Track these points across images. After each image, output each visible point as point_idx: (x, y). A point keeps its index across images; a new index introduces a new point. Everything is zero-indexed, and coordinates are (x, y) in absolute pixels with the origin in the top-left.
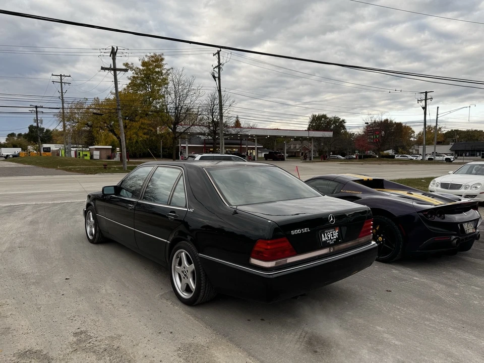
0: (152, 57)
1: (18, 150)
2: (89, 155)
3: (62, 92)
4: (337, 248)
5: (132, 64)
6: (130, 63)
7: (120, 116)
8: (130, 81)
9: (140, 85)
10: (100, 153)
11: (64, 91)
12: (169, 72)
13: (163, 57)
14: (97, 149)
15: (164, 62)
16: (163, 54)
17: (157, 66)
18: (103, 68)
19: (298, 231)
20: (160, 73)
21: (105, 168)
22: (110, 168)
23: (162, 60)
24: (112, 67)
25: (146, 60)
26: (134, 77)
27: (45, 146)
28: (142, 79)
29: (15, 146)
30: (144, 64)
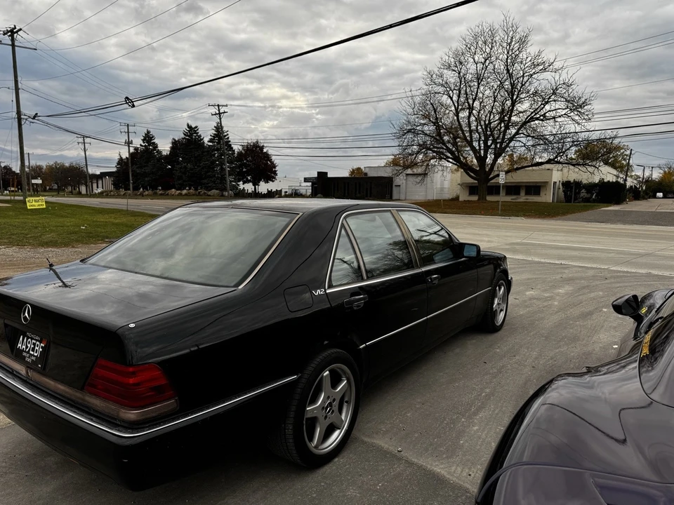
4: (31, 374)
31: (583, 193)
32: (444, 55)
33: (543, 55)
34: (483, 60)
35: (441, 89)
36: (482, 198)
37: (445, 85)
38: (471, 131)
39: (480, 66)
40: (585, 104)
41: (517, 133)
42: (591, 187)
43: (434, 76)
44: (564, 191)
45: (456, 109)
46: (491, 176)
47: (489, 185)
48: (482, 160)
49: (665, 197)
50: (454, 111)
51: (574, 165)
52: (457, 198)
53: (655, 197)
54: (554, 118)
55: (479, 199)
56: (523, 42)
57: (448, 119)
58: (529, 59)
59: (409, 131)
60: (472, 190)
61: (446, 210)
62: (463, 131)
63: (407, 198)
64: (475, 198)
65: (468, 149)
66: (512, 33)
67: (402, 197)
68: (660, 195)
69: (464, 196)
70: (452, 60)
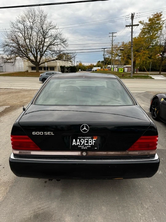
0: (156, 15)
1: (100, 68)
2: (123, 70)
3: (112, 41)
4: (91, 153)
5: (143, 21)
6: (142, 21)
7: (132, 50)
8: (141, 31)
9: (147, 32)
10: (128, 69)
11: (113, 40)
12: (164, 22)
13: (162, 13)
14: (126, 67)
15: (162, 17)
16: (162, 12)
17: (158, 20)
18: (127, 26)
19: (40, 133)
20: (159, 23)
21: (123, 76)
22: (125, 76)
23: (161, 15)
24: (131, 24)
25: (152, 17)
26: (143, 28)
27: (109, 66)
28: (148, 29)
29: (98, 67)
30: (150, 20)
31: (66, 70)
32: (17, 17)
33: (52, 23)
34: (32, 22)
35: (17, 30)
36: (38, 72)
37: (19, 28)
38: (31, 47)
39: (31, 23)
40: (65, 41)
41: (46, 49)
42: (68, 68)
43: (14, 25)
44: (61, 69)
45: (25, 39)
46: (40, 63)
47: (39, 66)
48: (36, 58)
49: (81, 71)
50: (24, 39)
51: (64, 61)
52: (27, 71)
53: (79, 71)
54: (57, 45)
55: (36, 72)
56: (45, 17)
57: (21, 42)
58: (48, 23)
59: (7, 45)
60: (33, 68)
61: (28, 76)
62: (28, 47)
63: (6, 71)
64: (35, 71)
65: (31, 53)
66: (41, 13)
67: (4, 71)
68: (80, 70)
69: (30, 71)
70: (21, 19)
